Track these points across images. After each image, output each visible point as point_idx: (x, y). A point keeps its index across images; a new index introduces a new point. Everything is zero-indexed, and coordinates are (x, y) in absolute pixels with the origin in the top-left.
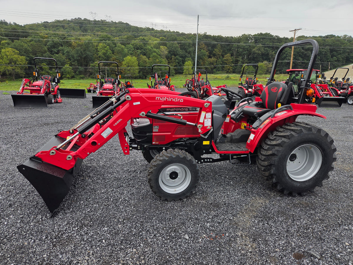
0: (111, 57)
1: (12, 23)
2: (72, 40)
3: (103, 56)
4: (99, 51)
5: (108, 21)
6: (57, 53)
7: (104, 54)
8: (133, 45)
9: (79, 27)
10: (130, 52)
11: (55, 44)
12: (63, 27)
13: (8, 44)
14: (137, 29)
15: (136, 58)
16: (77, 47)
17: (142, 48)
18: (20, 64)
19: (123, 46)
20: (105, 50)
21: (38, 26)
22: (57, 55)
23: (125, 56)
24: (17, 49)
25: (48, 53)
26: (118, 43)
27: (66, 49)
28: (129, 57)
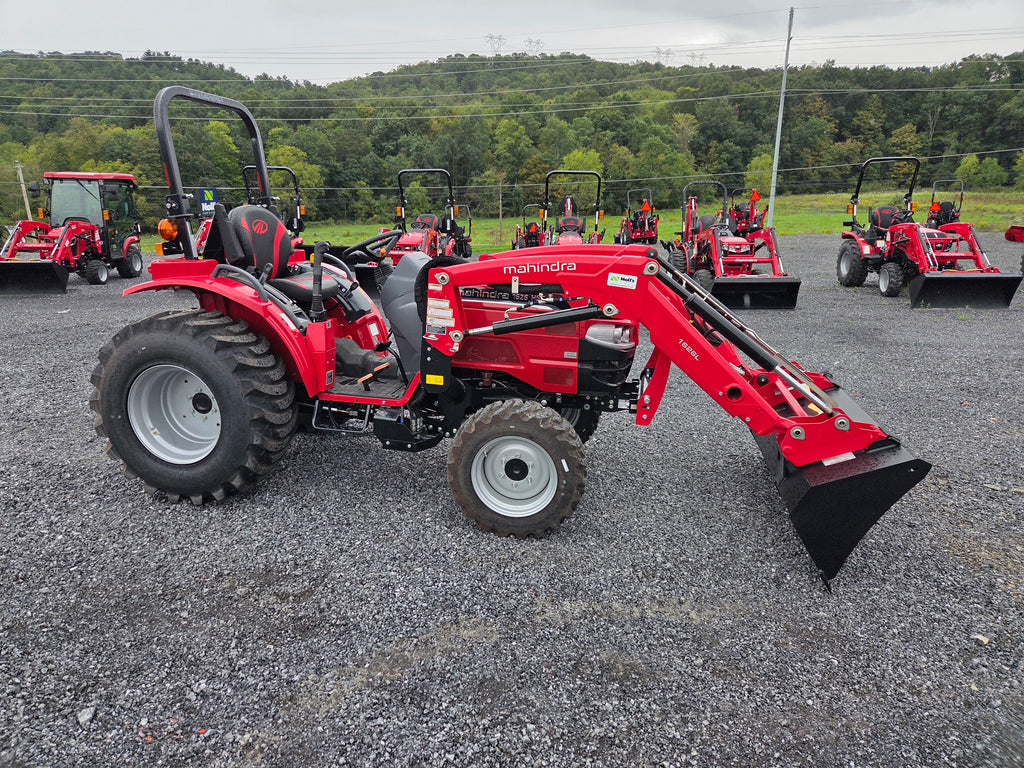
0: (529, 156)
1: (301, 82)
2: (433, 117)
3: (508, 154)
4: (497, 142)
5: (531, 54)
6: (394, 154)
7: (511, 148)
8: (593, 117)
9: (454, 80)
10: (582, 138)
11: (391, 129)
12: (417, 82)
13: (285, 135)
14: (612, 71)
15: (598, 154)
16: (444, 133)
17: (617, 126)
18: (308, 186)
19: (563, 123)
20: (513, 137)
21: (357, 85)
22: (393, 159)
23: (567, 150)
24: (302, 147)
25: (372, 153)
26: (551, 114)
27: (415, 140)
28: (577, 154)
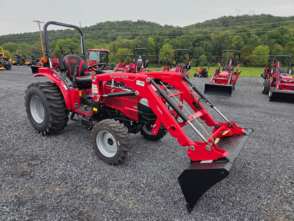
0: (243, 47)
1: (176, 27)
2: (212, 35)
3: (235, 47)
4: (232, 43)
5: (250, 15)
6: (198, 46)
7: (237, 45)
8: (269, 35)
9: (222, 24)
10: (263, 42)
11: (199, 39)
12: (210, 25)
13: (168, 41)
14: (280, 19)
15: (269, 47)
16: (215, 40)
17: (278, 37)
18: (172, 55)
19: (257, 37)
20: (238, 41)
21: (192, 26)
22: (197, 48)
23: (257, 45)
24: (172, 45)
25: (192, 46)
26: (253, 34)
27: (205, 42)
28: (260, 47)
